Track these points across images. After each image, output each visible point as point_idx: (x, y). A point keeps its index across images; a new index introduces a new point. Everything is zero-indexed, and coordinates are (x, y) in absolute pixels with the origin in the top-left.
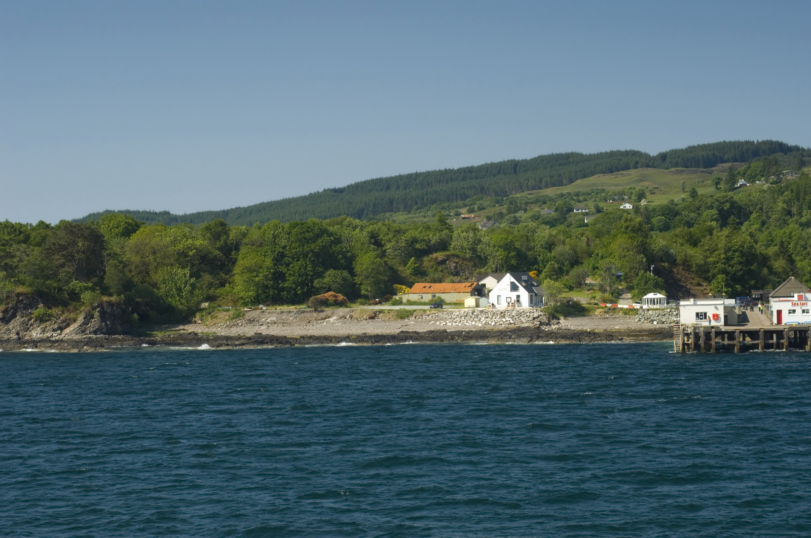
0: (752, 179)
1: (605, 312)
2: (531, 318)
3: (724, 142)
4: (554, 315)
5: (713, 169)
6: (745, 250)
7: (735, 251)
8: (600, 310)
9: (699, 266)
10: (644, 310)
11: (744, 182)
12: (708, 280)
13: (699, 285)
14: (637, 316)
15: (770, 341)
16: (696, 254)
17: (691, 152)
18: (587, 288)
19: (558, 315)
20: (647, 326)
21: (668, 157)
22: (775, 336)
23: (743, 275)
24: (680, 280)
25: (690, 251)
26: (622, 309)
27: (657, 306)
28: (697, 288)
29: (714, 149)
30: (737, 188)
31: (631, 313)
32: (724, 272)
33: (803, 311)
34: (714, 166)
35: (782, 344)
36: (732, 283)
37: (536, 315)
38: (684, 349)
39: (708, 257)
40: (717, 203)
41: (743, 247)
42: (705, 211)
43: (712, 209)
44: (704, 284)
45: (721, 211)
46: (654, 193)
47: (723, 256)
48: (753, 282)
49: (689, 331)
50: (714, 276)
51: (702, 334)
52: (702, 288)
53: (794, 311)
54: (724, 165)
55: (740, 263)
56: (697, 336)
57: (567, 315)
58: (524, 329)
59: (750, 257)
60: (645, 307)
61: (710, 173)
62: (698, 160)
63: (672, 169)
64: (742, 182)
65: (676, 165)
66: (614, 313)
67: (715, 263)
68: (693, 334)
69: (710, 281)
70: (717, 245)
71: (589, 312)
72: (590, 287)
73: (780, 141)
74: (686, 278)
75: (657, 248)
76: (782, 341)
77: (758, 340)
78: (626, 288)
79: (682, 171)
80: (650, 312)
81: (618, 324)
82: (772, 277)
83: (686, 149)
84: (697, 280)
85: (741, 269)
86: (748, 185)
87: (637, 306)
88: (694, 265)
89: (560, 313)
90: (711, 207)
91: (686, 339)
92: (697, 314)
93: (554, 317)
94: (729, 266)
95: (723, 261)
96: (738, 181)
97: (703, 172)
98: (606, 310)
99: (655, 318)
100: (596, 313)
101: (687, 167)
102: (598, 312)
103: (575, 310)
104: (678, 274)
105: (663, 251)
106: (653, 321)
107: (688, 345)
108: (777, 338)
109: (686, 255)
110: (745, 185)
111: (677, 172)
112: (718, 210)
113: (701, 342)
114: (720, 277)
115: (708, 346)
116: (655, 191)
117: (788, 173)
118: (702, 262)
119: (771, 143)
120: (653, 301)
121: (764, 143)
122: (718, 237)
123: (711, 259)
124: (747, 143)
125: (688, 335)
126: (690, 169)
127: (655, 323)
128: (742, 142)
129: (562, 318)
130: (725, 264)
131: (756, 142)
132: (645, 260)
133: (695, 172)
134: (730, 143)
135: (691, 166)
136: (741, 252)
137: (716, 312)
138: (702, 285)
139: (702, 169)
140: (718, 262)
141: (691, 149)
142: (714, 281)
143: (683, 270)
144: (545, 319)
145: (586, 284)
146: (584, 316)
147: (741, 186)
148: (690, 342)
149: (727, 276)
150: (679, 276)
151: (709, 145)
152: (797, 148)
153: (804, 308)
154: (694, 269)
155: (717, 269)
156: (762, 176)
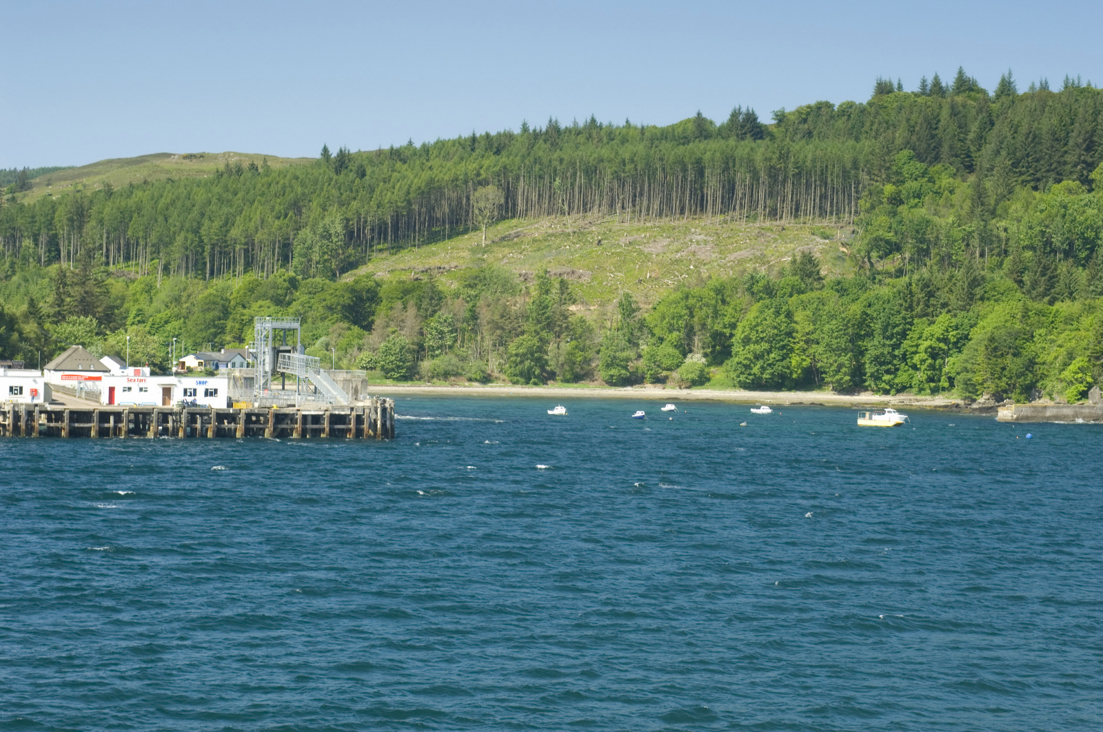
15: (106, 425)
22: (112, 418)
33: (141, 390)
35: (120, 429)
49: (7, 409)
51: (23, 414)
53: (130, 389)
56: (17, 416)
68: (11, 412)
76: (120, 425)
77: (90, 422)
92: (11, 389)
107: (4, 426)
108: (116, 422)
113: (22, 424)
125: (4, 414)
137: (34, 386)
148: (7, 423)
153: (142, 385)
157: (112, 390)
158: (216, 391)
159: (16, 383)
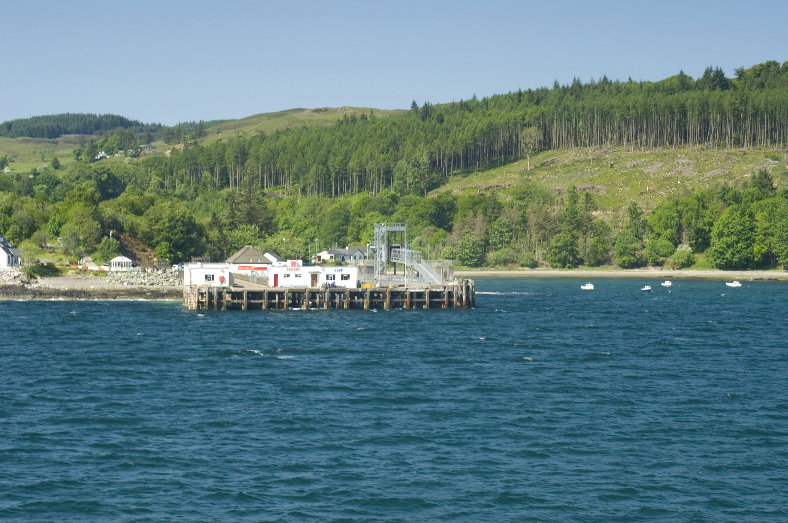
0: (110, 151)
1: (77, 273)
2: (12, 277)
3: (68, 114)
4: (32, 275)
5: (58, 139)
6: (186, 220)
7: (177, 221)
8: (72, 271)
9: (144, 233)
10: (113, 273)
11: (105, 155)
12: (153, 247)
13: (144, 250)
14: (107, 278)
15: (273, 301)
16: (142, 223)
17: (36, 122)
18: (49, 250)
19: (35, 275)
20: (118, 286)
21: (13, 126)
22: (277, 296)
23: (184, 243)
24: (127, 246)
25: (137, 220)
26: (92, 271)
27: (124, 269)
28: (142, 253)
29: (58, 120)
30: (97, 160)
31: (101, 274)
32: (168, 239)
33: (296, 276)
34: (58, 136)
35: (283, 304)
36: (173, 250)
37: (16, 275)
38: (198, 306)
39: (152, 225)
40: (95, 174)
41: (184, 217)
42: (84, 181)
43: (91, 179)
44: (149, 250)
45: (99, 181)
46: (13, 161)
47: (167, 224)
48: (193, 250)
49: (204, 291)
50: (158, 243)
51: (215, 294)
52: (147, 254)
53: (288, 275)
54: (68, 136)
55: (182, 232)
56: (211, 296)
57: (43, 275)
58: (10, 287)
59: (191, 226)
60: (113, 269)
61: (56, 143)
62: (43, 130)
63: (19, 138)
64: (102, 154)
65: (22, 134)
66: (85, 274)
67: (159, 231)
68: (207, 293)
69: (154, 247)
70: (161, 215)
71: (62, 272)
72: (52, 250)
73: (121, 115)
74: (132, 244)
75: (107, 216)
76: (283, 301)
77: (261, 299)
78: (85, 252)
79: (29, 141)
80: (119, 274)
81: (92, 285)
82: (209, 246)
83: (31, 119)
84: (142, 246)
85: (183, 238)
86: (108, 157)
87: (106, 268)
88: (140, 232)
89: (37, 273)
90: (89, 178)
91: (200, 298)
92: (206, 277)
93: (32, 277)
94: (172, 234)
95: (168, 229)
96: (98, 153)
97: (49, 142)
98: (78, 271)
99: (124, 280)
100: (68, 274)
101: (31, 136)
102: (70, 273)
103: (50, 271)
104: (125, 240)
105: (111, 218)
106: (123, 282)
107: (202, 303)
108: (279, 299)
109: (132, 223)
110: (105, 157)
111: (25, 141)
112: (97, 181)
113: (215, 301)
114: (164, 243)
115: (220, 304)
116: (14, 159)
117: (145, 148)
118: (148, 230)
119: (113, 117)
120: (120, 264)
121: (106, 117)
122: (161, 207)
123: (156, 227)
124: (90, 116)
125: (202, 294)
126: (37, 139)
127: (125, 284)
128: (85, 115)
129: (39, 278)
130: (169, 232)
131: (98, 116)
132: (99, 226)
133: (41, 142)
134: (74, 115)
135: (36, 136)
136: (183, 222)
137: (222, 275)
138: (147, 251)
139: (47, 139)
140: (162, 231)
141: (36, 119)
142: (158, 248)
143: (130, 236)
144: (25, 279)
145: (47, 247)
146: (58, 276)
147: (101, 158)
148: (204, 300)
149: (170, 242)
150: (126, 242)
151: (53, 116)
152: (137, 123)
153: (297, 273)
154: (140, 236)
155: (161, 237)
156: (120, 149)
157: (276, 276)
158: (349, 276)
159: (210, 273)
